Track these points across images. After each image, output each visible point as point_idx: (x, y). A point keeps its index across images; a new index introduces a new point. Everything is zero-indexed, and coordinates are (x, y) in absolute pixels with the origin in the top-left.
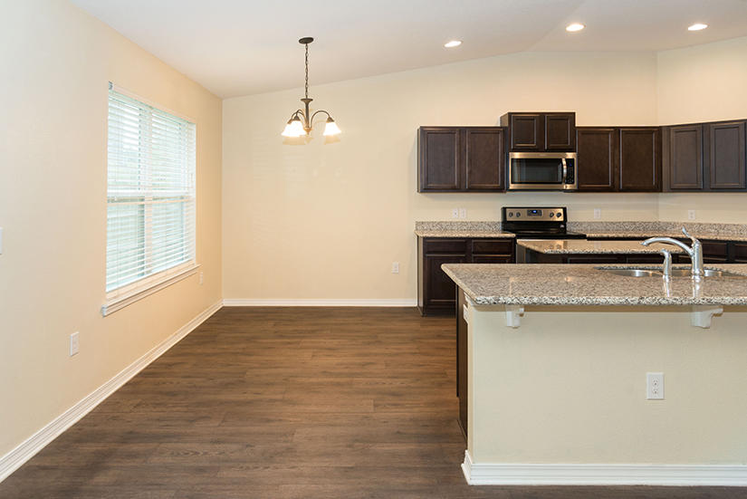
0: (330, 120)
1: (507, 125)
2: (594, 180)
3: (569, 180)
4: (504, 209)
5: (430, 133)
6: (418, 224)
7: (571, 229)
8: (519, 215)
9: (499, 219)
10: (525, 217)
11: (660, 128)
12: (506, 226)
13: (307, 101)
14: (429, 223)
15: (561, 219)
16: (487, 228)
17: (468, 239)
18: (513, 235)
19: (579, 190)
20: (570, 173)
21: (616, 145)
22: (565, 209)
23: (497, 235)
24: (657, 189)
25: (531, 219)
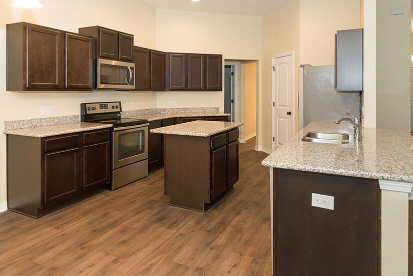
3: (132, 82)
4: (83, 105)
6: (6, 123)
8: (94, 108)
10: (98, 110)
11: (165, 54)
12: (87, 118)
14: (19, 122)
15: (118, 110)
17: (81, 133)
19: (136, 89)
20: (133, 77)
22: (120, 102)
25: (102, 111)
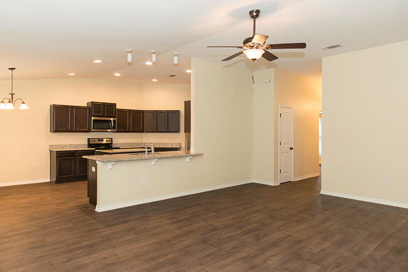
0: (23, 103)
1: (91, 106)
2: (122, 128)
3: (114, 128)
4: (89, 139)
5: (58, 107)
6: (50, 146)
7: (114, 146)
8: (94, 141)
9: (86, 143)
10: (97, 142)
11: (144, 111)
12: (90, 145)
13: (12, 94)
14: (55, 145)
15: (111, 142)
16: (81, 146)
17: (76, 151)
18: (94, 149)
19: (118, 132)
20: (114, 125)
21: (130, 116)
22: (112, 139)
23: (86, 149)
24: (143, 132)
25: (99, 142)
